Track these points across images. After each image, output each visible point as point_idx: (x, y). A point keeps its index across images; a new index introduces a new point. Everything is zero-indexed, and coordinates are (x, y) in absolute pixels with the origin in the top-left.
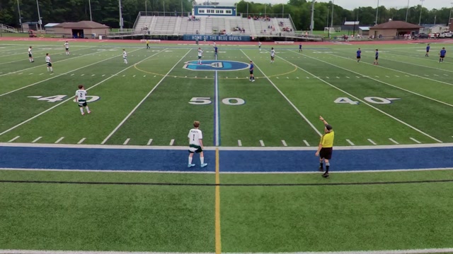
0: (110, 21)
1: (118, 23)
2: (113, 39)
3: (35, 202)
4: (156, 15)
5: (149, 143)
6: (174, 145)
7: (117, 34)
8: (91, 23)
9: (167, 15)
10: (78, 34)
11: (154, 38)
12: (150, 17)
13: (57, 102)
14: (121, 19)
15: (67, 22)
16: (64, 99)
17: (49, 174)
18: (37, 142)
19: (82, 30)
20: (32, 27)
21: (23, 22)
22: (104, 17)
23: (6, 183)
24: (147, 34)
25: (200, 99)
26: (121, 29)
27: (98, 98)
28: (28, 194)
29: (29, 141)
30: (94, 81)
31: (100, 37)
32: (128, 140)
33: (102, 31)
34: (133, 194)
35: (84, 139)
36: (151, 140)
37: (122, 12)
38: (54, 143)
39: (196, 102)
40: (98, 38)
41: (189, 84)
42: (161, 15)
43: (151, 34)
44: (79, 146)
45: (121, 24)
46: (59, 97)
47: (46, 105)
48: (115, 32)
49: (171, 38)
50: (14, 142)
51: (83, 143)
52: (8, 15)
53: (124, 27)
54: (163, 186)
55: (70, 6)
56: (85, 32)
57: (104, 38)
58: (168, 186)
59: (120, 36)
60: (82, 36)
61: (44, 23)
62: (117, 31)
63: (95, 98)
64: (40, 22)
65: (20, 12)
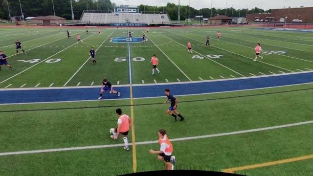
0: (66, 15)
1: (71, 17)
2: (68, 26)
3: (24, 123)
4: (93, 12)
5: (92, 84)
7: (71, 23)
8: (54, 17)
9: (100, 12)
10: (47, 23)
11: (92, 25)
12: (90, 13)
13: (35, 63)
14: (73, 14)
15: (40, 16)
16: (39, 61)
17: (32, 106)
18: (23, 87)
19: (49, 21)
20: (18, 19)
21: (12, 16)
22: (63, 13)
24: (88, 23)
25: (121, 58)
26: (73, 20)
27: (61, 60)
28: (19, 118)
29: (19, 87)
30: (58, 50)
31: (61, 25)
32: (80, 83)
33: (62, 22)
34: (83, 114)
35: (53, 84)
36: (93, 83)
37: (73, 11)
38: (34, 87)
39: (118, 60)
40: (59, 25)
41: (114, 50)
42: (96, 12)
43: (91, 23)
44: (50, 88)
45: (73, 17)
46: (36, 60)
47: (29, 65)
48: (69, 22)
49: (102, 25)
50: (9, 87)
51: (52, 86)
52: (2, 12)
53: (74, 19)
54: (101, 108)
55: (41, 7)
56: (51, 22)
57: (62, 25)
58: (103, 108)
59: (73, 24)
60: (49, 25)
61: (25, 17)
62: (71, 21)
63: (59, 60)
64: (23, 16)
65: (9, 11)
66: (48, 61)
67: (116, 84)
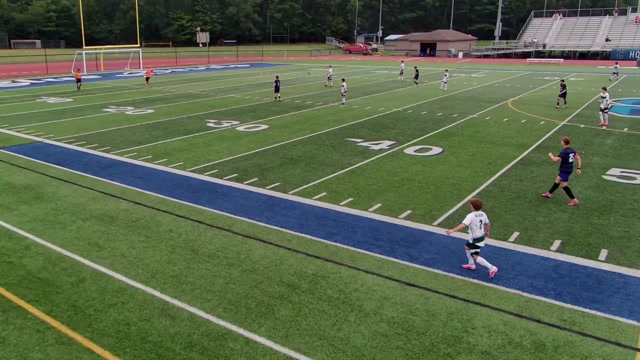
0: (480, 29)
1: (493, 31)
2: (480, 57)
3: (329, 292)
5: (512, 239)
6: (558, 251)
7: (487, 50)
8: (450, 34)
9: (585, 14)
10: (428, 49)
11: (551, 55)
13: (381, 151)
14: (499, 24)
15: (416, 31)
16: (391, 147)
17: (352, 256)
18: (346, 205)
19: (435, 45)
21: (359, 34)
22: (472, 22)
23: (300, 255)
24: (541, 49)
25: (629, 172)
26: (497, 40)
27: (440, 150)
28: (323, 277)
29: (337, 203)
30: (440, 123)
31: (461, 55)
33: (465, 46)
34: (469, 321)
35: (409, 212)
36: (516, 234)
37: (502, 13)
38: (366, 210)
39: (619, 177)
40: (456, 56)
41: (609, 142)
42: (573, 14)
43: (547, 49)
44: (400, 222)
45: (498, 33)
46: (385, 144)
47: (366, 153)
48: (486, 46)
49: (584, 56)
50: (319, 199)
51: (406, 218)
52: (343, 26)
53: (501, 38)
54: (524, 321)
55: (424, 8)
56: (439, 47)
57: (466, 55)
58: (533, 325)
59: (493, 53)
60: (433, 55)
61: (385, 34)
62: (490, 45)
63: (436, 150)
64: (380, 34)
65: (358, 21)
66: (410, 151)
67: (595, 258)
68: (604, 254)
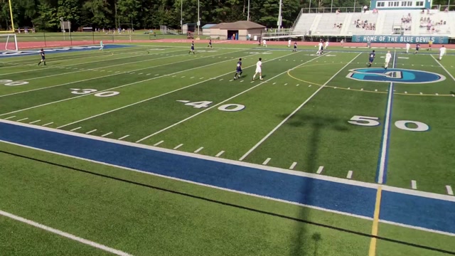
0: (268, 20)
1: (276, 22)
3: (167, 213)
4: (321, 12)
5: (292, 167)
6: (322, 173)
8: (247, 23)
10: (233, 35)
11: (314, 39)
13: (202, 108)
14: (280, 17)
15: (224, 22)
16: (209, 106)
17: (184, 185)
18: (178, 149)
19: (238, 31)
20: (191, 29)
21: (183, 23)
22: (263, 15)
24: (308, 35)
25: (365, 118)
26: (279, 29)
27: (243, 107)
28: (163, 203)
29: (172, 147)
32: (269, 159)
33: (258, 32)
34: (264, 226)
35: (222, 152)
36: (295, 164)
37: (282, 10)
38: (193, 152)
39: (358, 122)
40: (252, 39)
41: (352, 97)
42: (328, 11)
43: (313, 34)
44: (216, 159)
45: (279, 23)
46: (205, 104)
47: (192, 110)
48: (272, 32)
50: (159, 146)
51: (221, 156)
53: (282, 27)
55: (229, 5)
56: (240, 33)
59: (276, 38)
60: (236, 38)
61: (202, 24)
62: (274, 31)
63: (240, 107)
64: (199, 23)
65: (182, 14)
66: (222, 108)
67: (345, 177)
68: (350, 173)
